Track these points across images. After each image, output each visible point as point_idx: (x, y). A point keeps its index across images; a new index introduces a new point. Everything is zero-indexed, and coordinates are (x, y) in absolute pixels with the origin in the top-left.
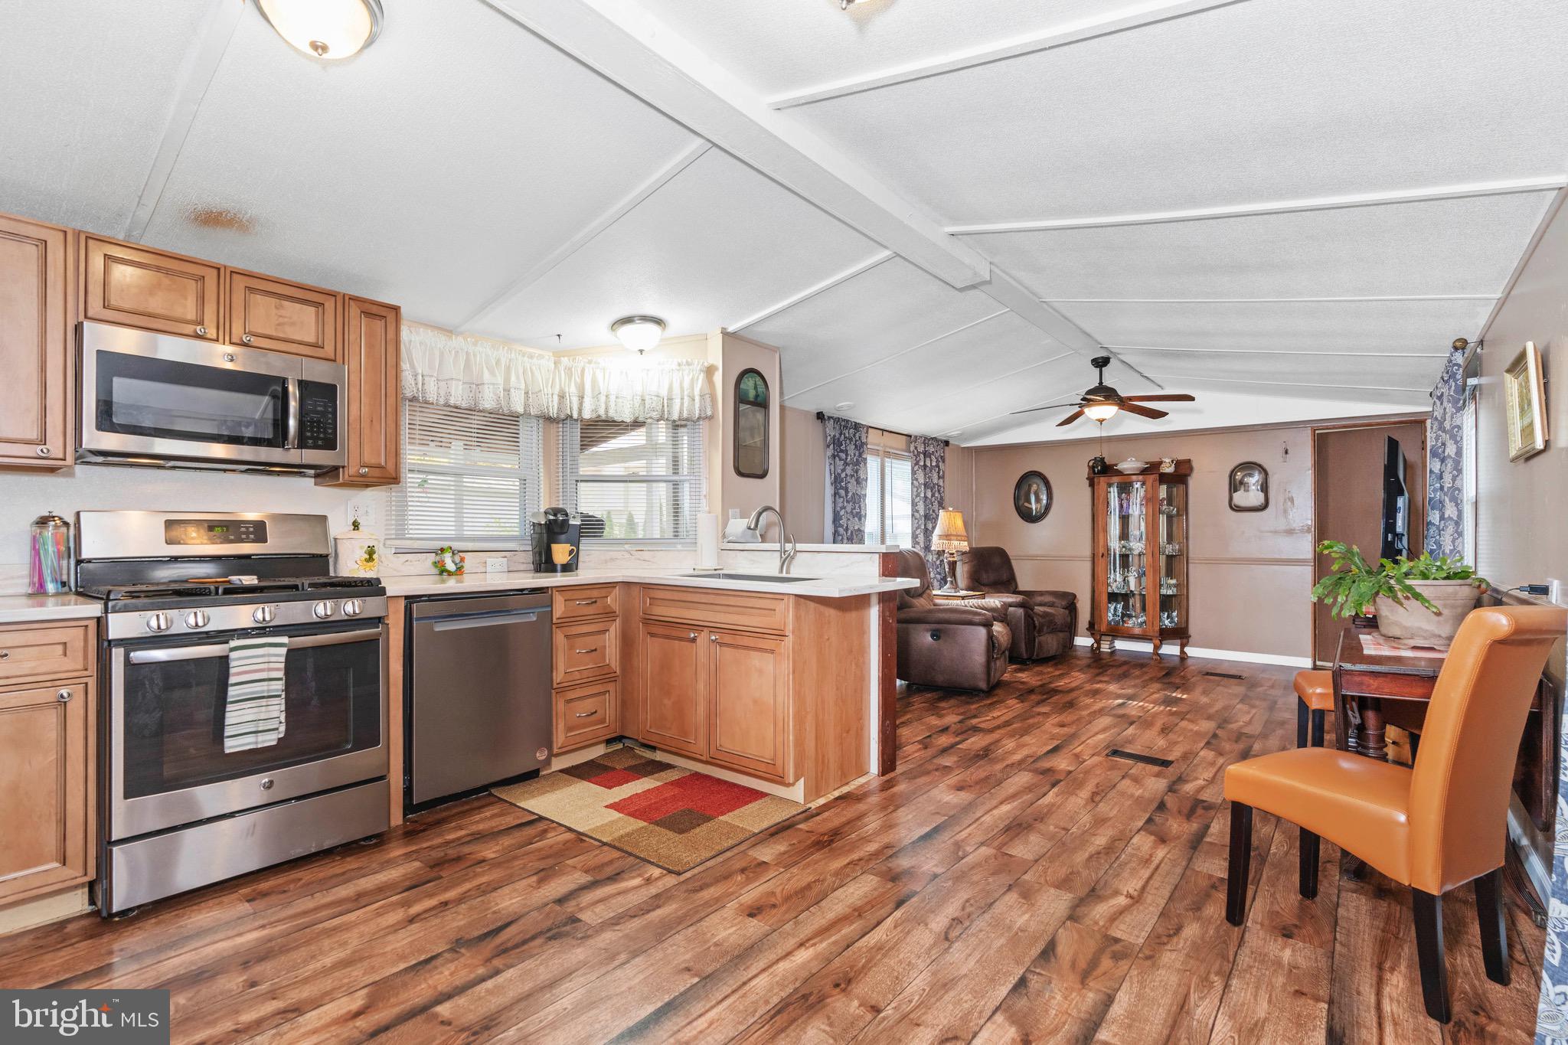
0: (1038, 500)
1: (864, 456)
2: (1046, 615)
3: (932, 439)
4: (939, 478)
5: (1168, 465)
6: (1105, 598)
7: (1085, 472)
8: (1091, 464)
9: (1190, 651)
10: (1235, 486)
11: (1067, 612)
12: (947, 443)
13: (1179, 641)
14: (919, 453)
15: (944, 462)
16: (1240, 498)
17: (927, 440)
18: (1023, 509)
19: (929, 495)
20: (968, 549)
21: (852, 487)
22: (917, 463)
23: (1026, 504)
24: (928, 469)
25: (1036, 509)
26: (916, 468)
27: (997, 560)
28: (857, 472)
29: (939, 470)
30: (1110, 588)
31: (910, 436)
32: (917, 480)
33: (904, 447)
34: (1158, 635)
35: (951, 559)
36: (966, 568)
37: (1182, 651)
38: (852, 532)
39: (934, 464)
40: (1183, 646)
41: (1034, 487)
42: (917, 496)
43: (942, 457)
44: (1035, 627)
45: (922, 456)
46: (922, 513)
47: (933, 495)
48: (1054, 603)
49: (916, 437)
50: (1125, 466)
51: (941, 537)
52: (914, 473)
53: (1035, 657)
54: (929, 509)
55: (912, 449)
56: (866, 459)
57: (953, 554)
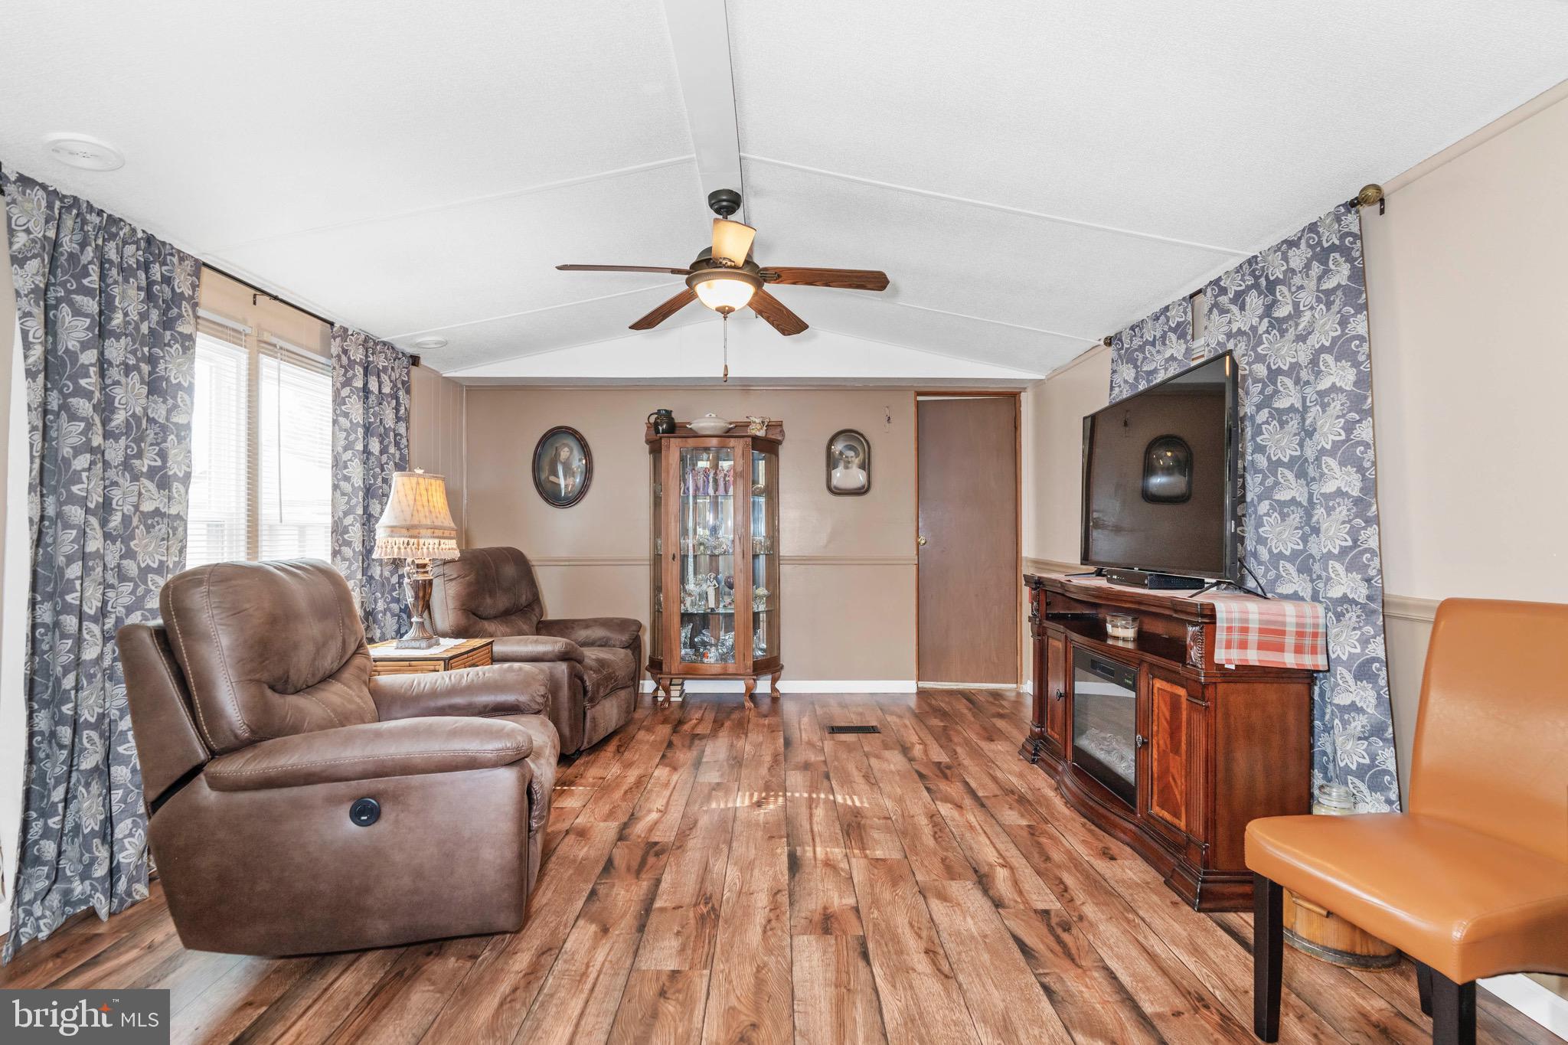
0: (568, 472)
1: (184, 328)
2: (602, 663)
3: (384, 344)
4: (398, 419)
5: (759, 427)
6: (677, 619)
7: (642, 431)
8: (652, 419)
9: (784, 686)
10: (831, 462)
11: (629, 652)
12: (415, 360)
13: (770, 677)
14: (352, 363)
15: (408, 392)
16: (839, 477)
17: (369, 343)
18: (548, 486)
19: (375, 446)
20: (457, 554)
21: (130, 396)
22: (347, 383)
23: (552, 478)
24: (372, 398)
25: (566, 486)
26: (345, 392)
27: (510, 571)
28: (152, 360)
29: (398, 404)
30: (683, 607)
31: (332, 324)
32: (346, 415)
33: (316, 343)
34: (750, 671)
35: (420, 577)
36: (453, 589)
37: (774, 689)
38: (126, 520)
39: (387, 390)
40: (774, 681)
41: (564, 453)
42: (346, 449)
43: (403, 383)
44: (585, 692)
45: (359, 370)
46: (358, 482)
47: (384, 451)
48: (609, 639)
49: (346, 330)
50: (701, 425)
51: (393, 530)
52: (338, 400)
53: (585, 745)
54: (375, 477)
55: (335, 349)
56: (190, 338)
57: (424, 566)
